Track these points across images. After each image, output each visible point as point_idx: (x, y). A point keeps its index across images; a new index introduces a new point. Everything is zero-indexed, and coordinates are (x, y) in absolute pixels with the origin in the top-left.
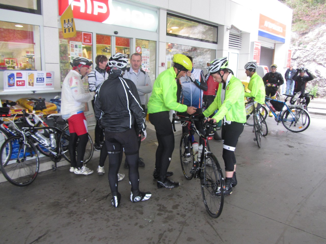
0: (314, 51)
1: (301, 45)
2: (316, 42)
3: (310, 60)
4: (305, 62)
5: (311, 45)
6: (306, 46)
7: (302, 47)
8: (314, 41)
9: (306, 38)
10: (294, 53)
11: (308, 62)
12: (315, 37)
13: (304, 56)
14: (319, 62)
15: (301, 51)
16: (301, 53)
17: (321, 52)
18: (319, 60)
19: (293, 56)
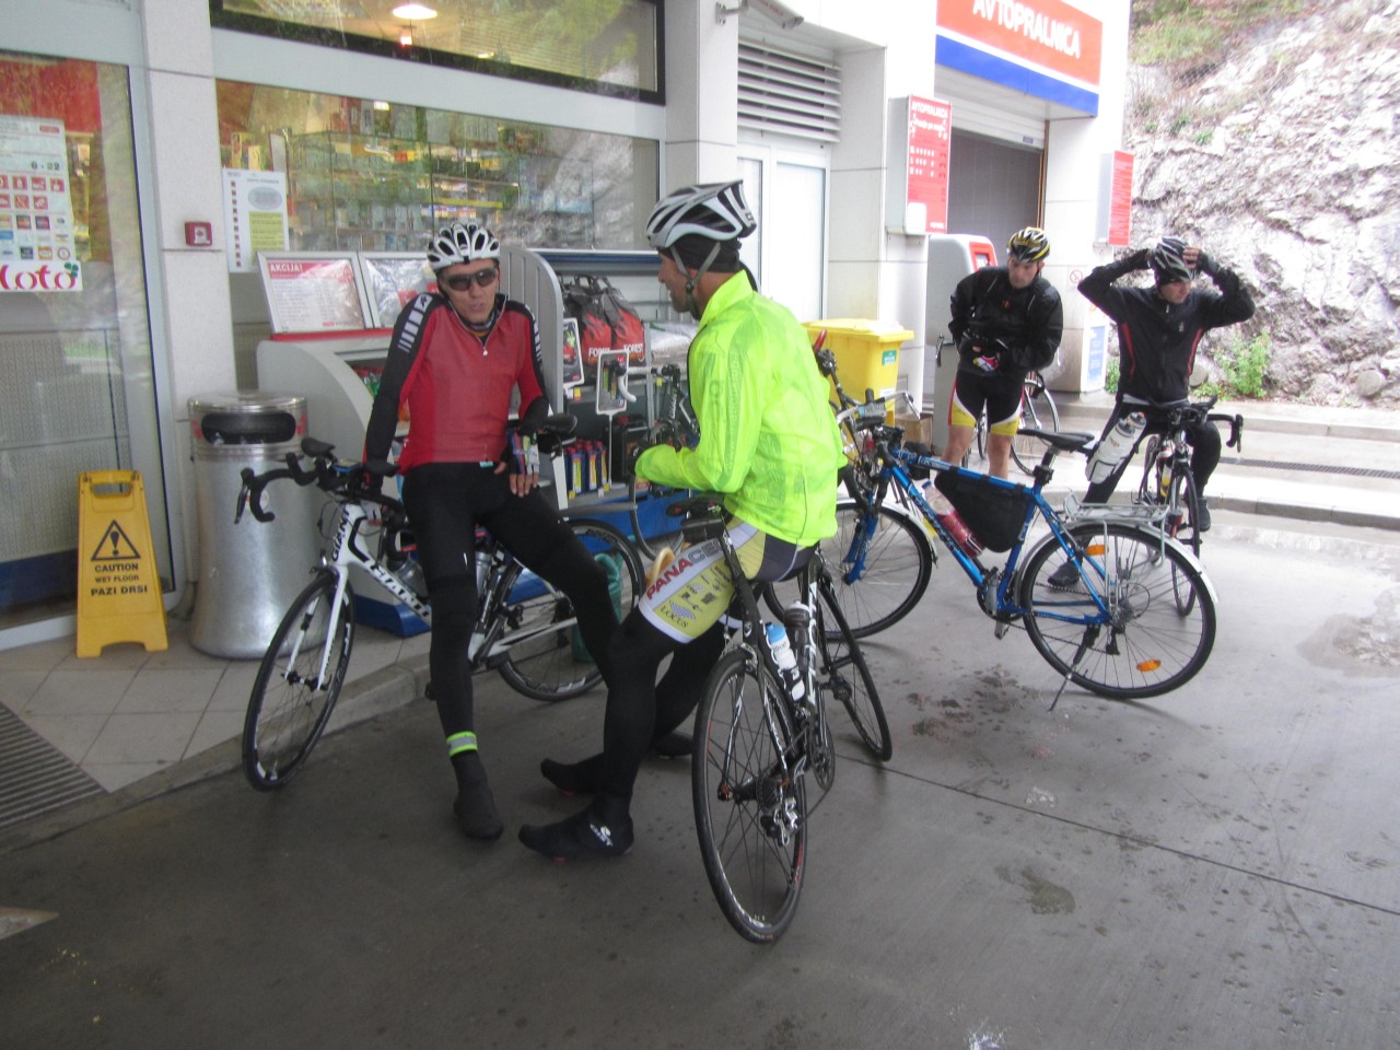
0: (1245, 157)
1: (1183, 132)
2: (1256, 112)
3: (1230, 203)
4: (1206, 214)
5: (1233, 129)
6: (1210, 135)
7: (1189, 140)
8: (1247, 107)
9: (1207, 91)
10: (1151, 173)
11: (1217, 214)
12: (1251, 87)
13: (1200, 183)
14: (1274, 215)
15: (1186, 158)
16: (1184, 172)
17: (1285, 162)
18: (1273, 205)
19: (1143, 188)
